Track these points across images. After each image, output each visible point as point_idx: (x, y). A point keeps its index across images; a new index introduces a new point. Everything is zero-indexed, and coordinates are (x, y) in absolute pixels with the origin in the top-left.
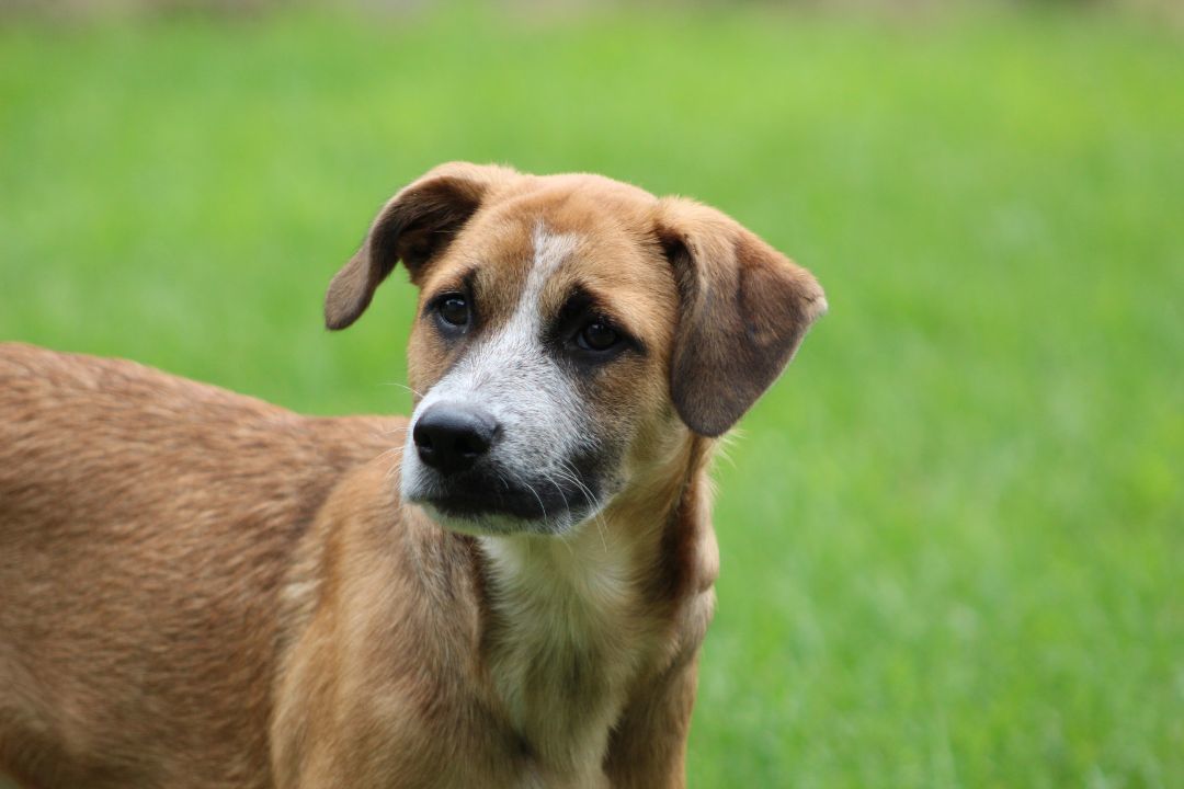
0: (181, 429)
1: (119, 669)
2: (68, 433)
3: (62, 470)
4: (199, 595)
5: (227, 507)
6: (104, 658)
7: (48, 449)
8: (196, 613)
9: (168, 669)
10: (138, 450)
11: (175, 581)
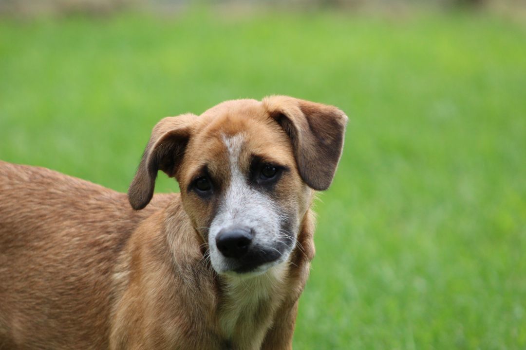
0: (65, 200)
1: (38, 307)
2: (15, 200)
3: (11, 217)
4: (73, 275)
5: (85, 236)
6: (31, 302)
7: (7, 207)
8: (72, 284)
9: (59, 308)
10: (46, 209)
11: (62, 269)
